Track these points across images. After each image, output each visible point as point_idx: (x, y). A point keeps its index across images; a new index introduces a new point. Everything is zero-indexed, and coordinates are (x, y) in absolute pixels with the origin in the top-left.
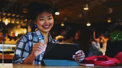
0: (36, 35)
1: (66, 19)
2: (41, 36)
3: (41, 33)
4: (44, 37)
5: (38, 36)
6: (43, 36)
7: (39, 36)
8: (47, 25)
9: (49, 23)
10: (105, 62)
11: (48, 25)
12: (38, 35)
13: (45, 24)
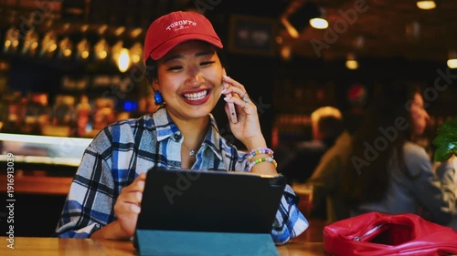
0: (153, 126)
1: (360, 42)
2: (169, 127)
3: (169, 118)
4: (178, 133)
5: (158, 129)
7: (161, 129)
8: (199, 87)
9: (203, 81)
10: (391, 248)
11: (203, 87)
12: (159, 127)
13: (188, 84)
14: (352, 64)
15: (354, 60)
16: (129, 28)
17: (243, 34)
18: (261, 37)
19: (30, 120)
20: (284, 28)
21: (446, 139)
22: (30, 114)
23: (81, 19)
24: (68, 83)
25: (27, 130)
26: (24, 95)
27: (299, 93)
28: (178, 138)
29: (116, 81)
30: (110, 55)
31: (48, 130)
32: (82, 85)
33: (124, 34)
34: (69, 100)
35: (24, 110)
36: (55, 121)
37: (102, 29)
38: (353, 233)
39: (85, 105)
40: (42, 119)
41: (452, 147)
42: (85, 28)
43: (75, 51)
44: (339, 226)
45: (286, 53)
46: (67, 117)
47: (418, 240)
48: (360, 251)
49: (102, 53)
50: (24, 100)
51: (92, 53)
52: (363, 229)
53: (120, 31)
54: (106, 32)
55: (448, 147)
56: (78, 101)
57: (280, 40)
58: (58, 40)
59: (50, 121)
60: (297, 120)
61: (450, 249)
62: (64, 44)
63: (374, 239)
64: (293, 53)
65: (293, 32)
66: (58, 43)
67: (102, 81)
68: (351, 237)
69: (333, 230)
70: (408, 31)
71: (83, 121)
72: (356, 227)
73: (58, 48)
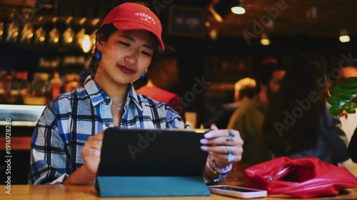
0: (86, 95)
2: (100, 94)
4: (108, 98)
5: (91, 97)
6: (104, 95)
7: (94, 96)
10: (297, 184)
14: (265, 42)
15: (267, 38)
16: (90, 18)
17: (179, 21)
18: (193, 22)
19: (14, 92)
20: (212, 15)
21: (338, 98)
22: (14, 88)
23: (51, 12)
24: (43, 63)
25: (13, 100)
26: (9, 73)
27: (225, 66)
28: (107, 102)
29: (81, 60)
30: (75, 40)
31: (28, 100)
32: (55, 64)
33: (85, 23)
34: (45, 76)
35: (10, 85)
36: (34, 93)
37: (69, 20)
38: (268, 174)
39: (57, 80)
40: (24, 92)
41: (342, 104)
42: (55, 19)
43: (47, 37)
44: (257, 168)
45: (213, 34)
46: (44, 90)
47: (318, 178)
48: (273, 188)
49: (69, 39)
50: (9, 77)
51: (61, 38)
52: (276, 170)
53: (83, 21)
54: (72, 22)
55: (339, 104)
56: (51, 77)
57: (208, 24)
58: (35, 29)
59: (30, 93)
60: (223, 87)
61: (343, 184)
62: (38, 32)
63: (284, 178)
64: (219, 35)
65: (218, 18)
66: (34, 32)
67: (71, 60)
68: (266, 177)
69: (251, 172)
70: (308, 14)
71: (56, 93)
72: (270, 169)
73: (35, 36)
